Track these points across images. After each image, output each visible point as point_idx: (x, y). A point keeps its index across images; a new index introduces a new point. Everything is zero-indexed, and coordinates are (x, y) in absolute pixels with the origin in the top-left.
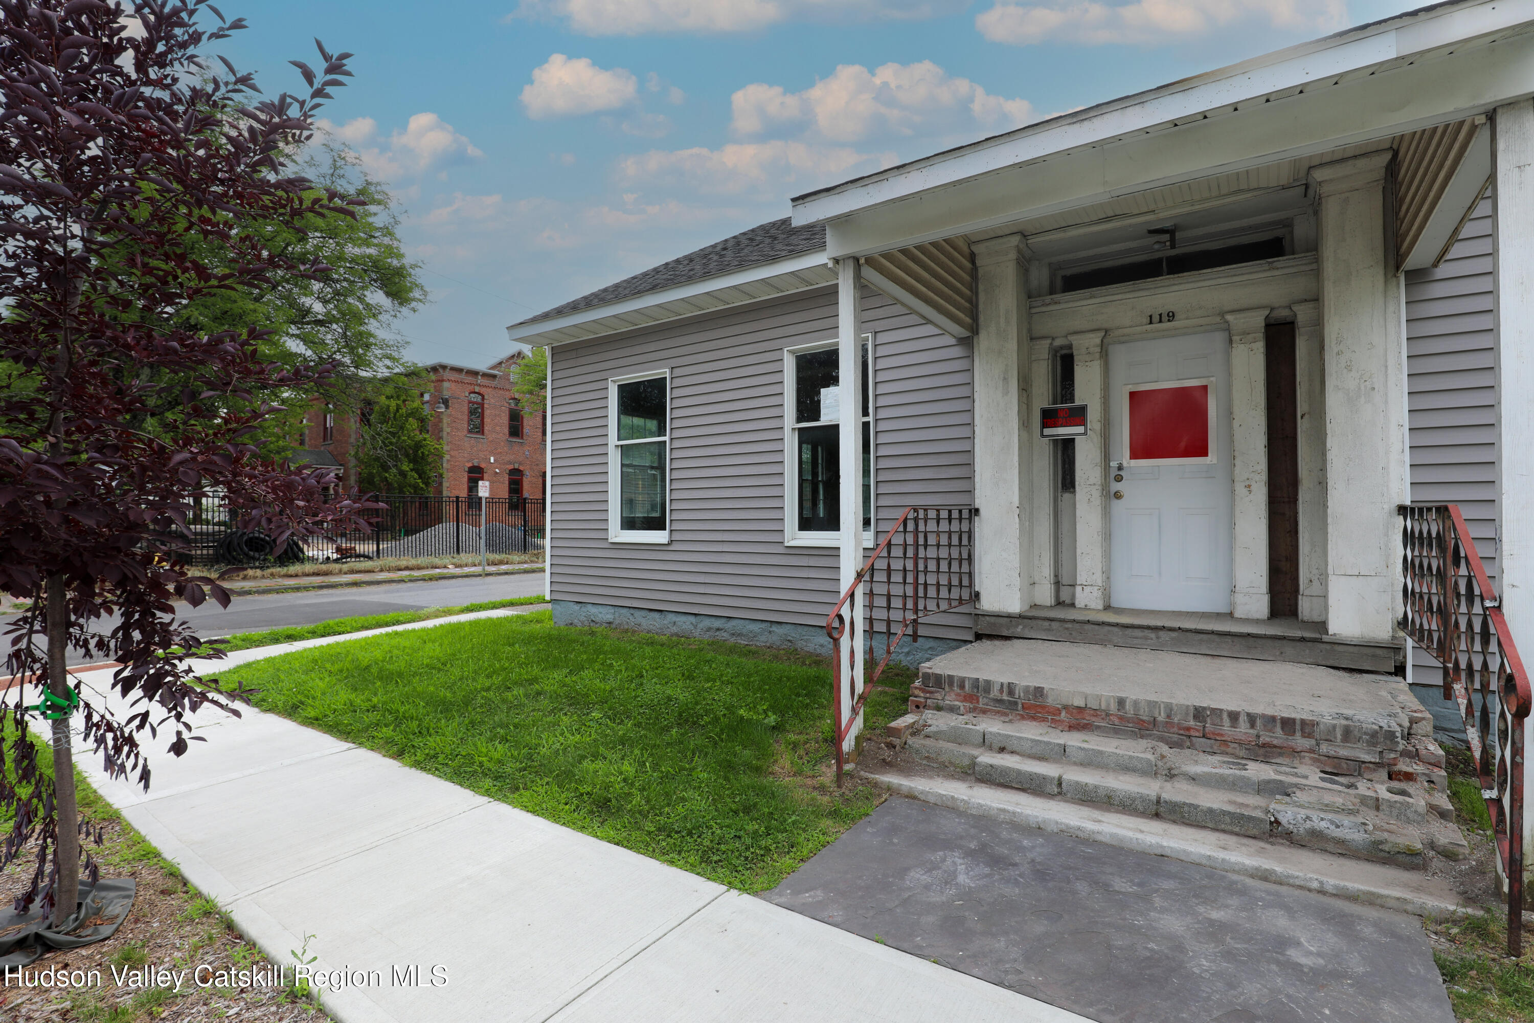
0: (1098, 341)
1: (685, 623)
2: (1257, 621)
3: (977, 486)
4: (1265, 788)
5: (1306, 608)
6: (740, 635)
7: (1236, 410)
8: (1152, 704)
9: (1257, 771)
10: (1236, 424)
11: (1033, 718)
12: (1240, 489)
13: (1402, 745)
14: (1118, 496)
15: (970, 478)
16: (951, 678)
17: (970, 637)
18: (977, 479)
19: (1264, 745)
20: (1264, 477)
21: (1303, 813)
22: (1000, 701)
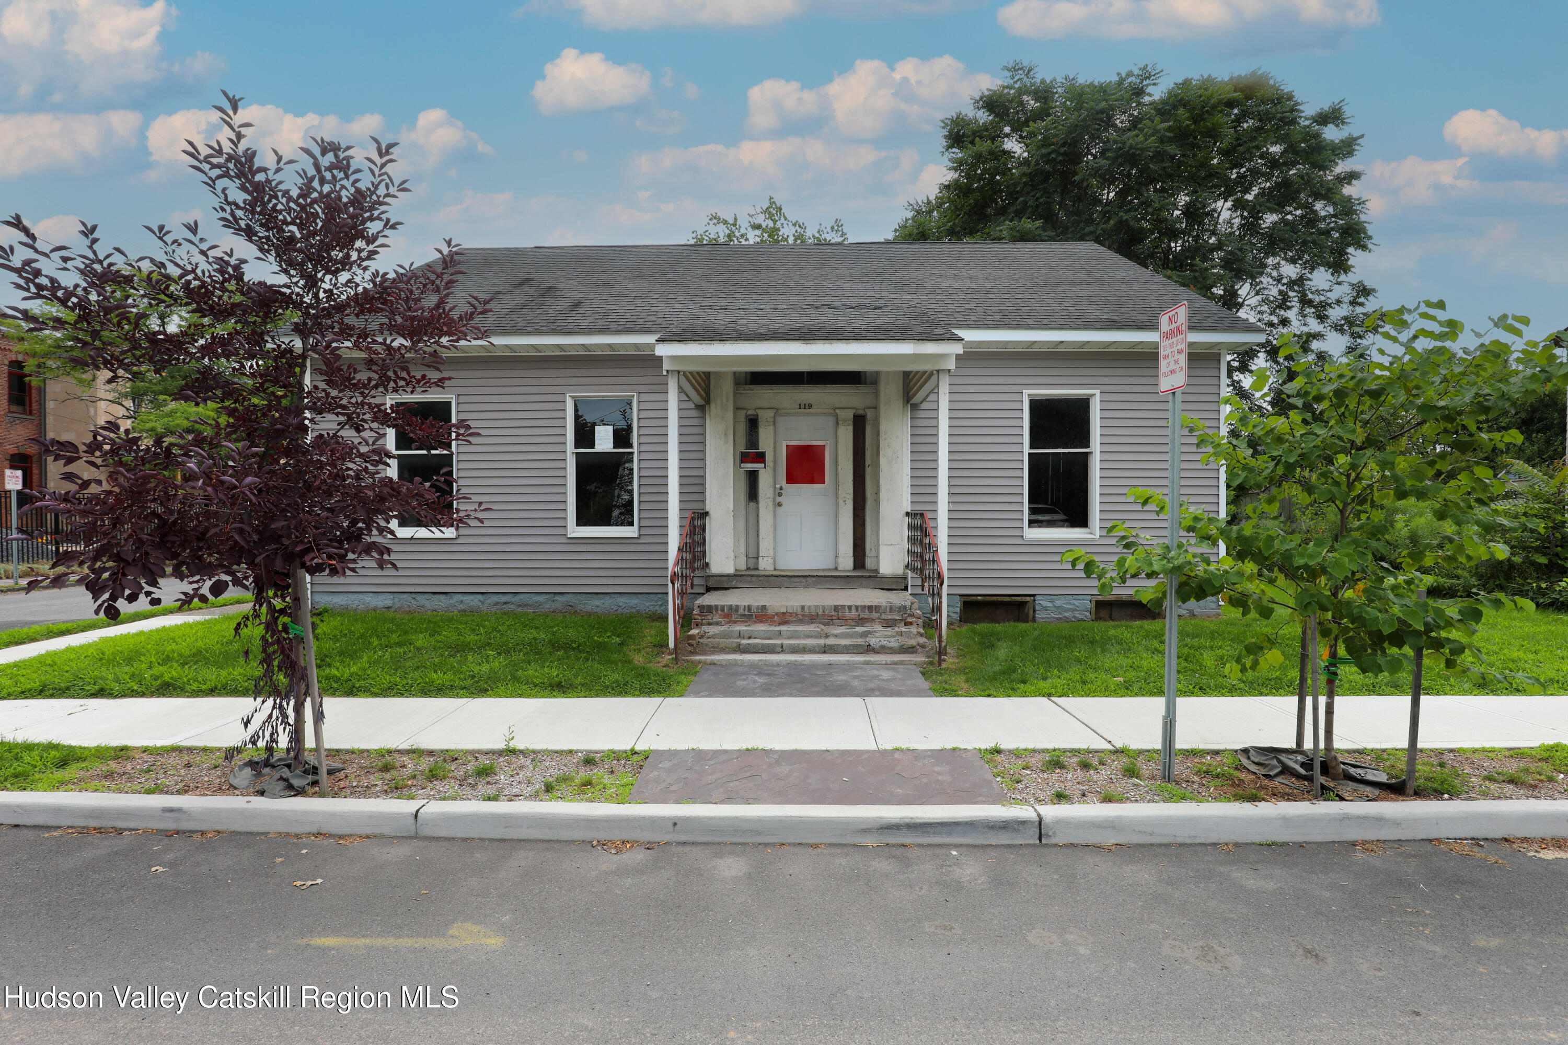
0: (772, 415)
1: (473, 601)
2: (849, 571)
3: (708, 498)
4: (865, 635)
5: (869, 563)
6: (526, 605)
7: (840, 460)
8: (816, 607)
9: (859, 629)
10: (839, 468)
11: (761, 622)
12: (841, 502)
13: (909, 612)
14: (780, 505)
15: (703, 493)
16: (716, 606)
17: (702, 590)
18: (708, 493)
19: (862, 619)
20: (852, 496)
21: (878, 640)
22: (744, 615)
